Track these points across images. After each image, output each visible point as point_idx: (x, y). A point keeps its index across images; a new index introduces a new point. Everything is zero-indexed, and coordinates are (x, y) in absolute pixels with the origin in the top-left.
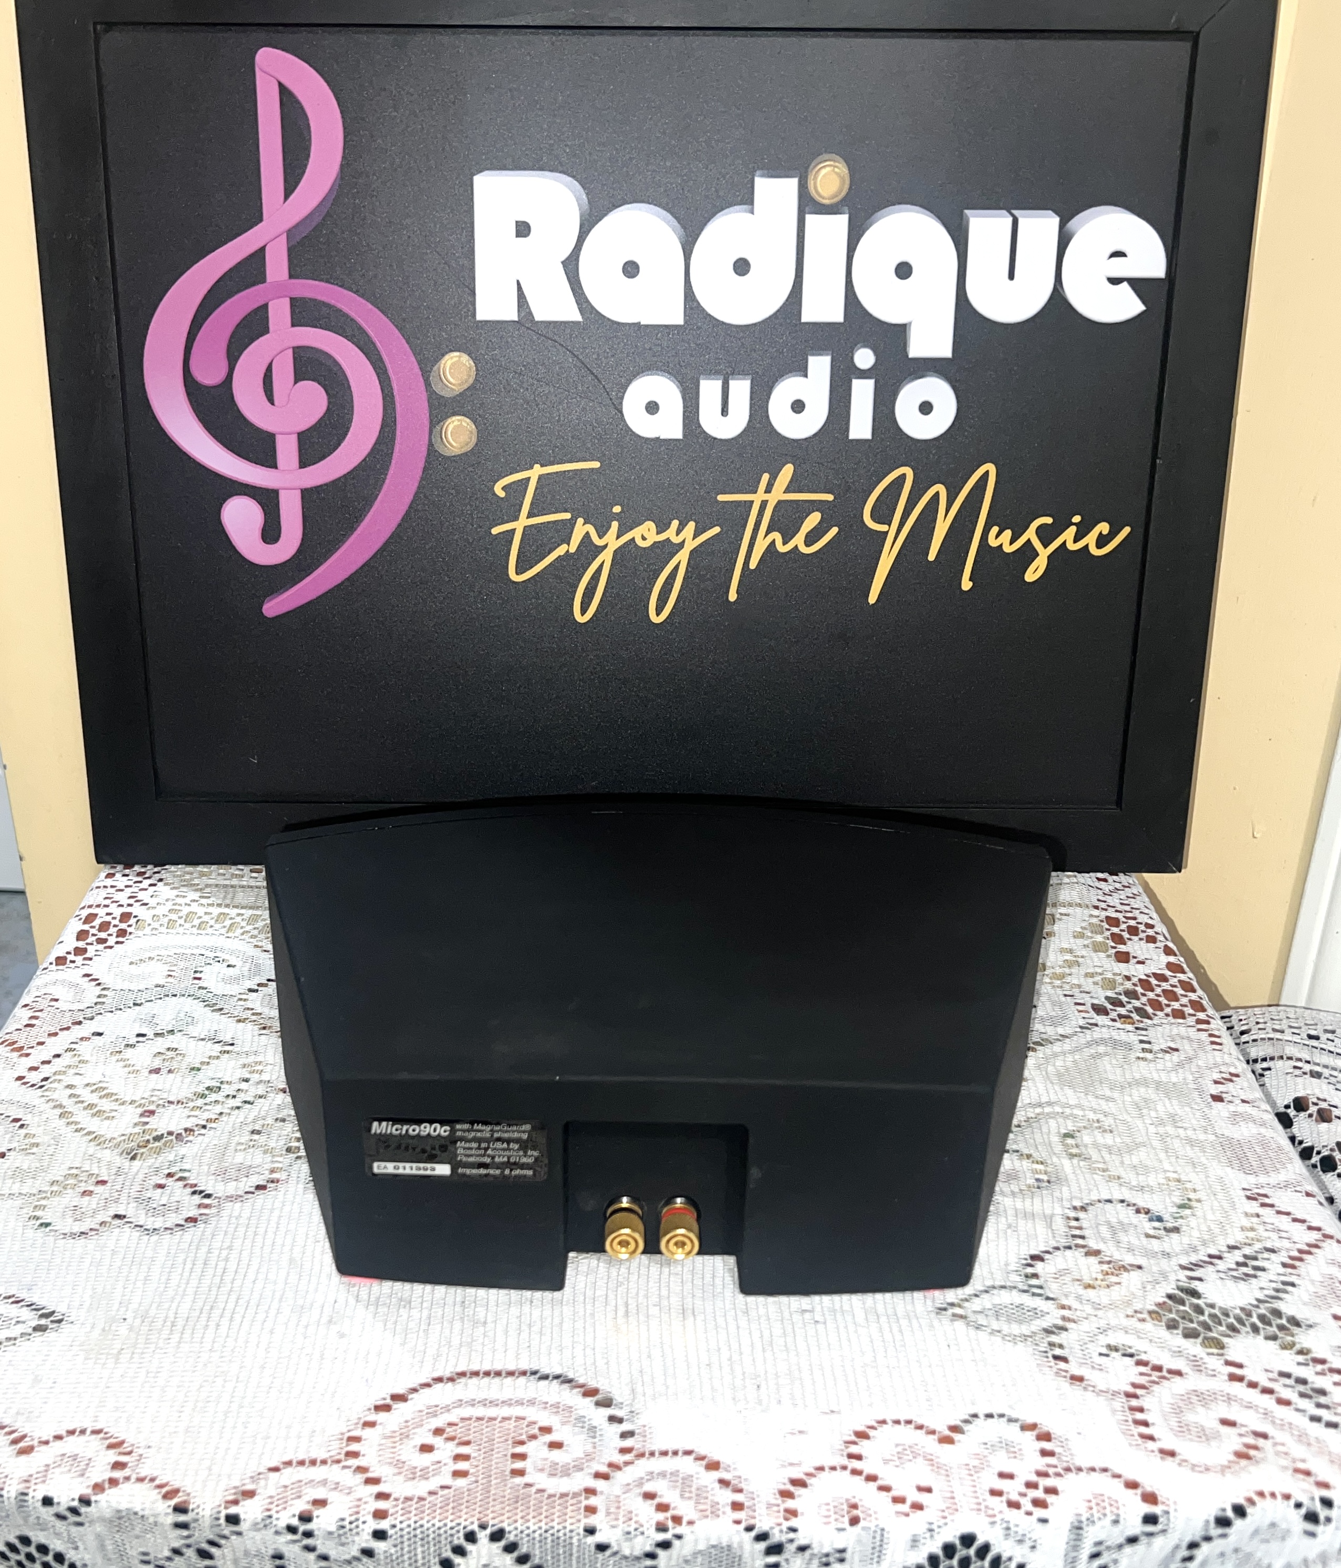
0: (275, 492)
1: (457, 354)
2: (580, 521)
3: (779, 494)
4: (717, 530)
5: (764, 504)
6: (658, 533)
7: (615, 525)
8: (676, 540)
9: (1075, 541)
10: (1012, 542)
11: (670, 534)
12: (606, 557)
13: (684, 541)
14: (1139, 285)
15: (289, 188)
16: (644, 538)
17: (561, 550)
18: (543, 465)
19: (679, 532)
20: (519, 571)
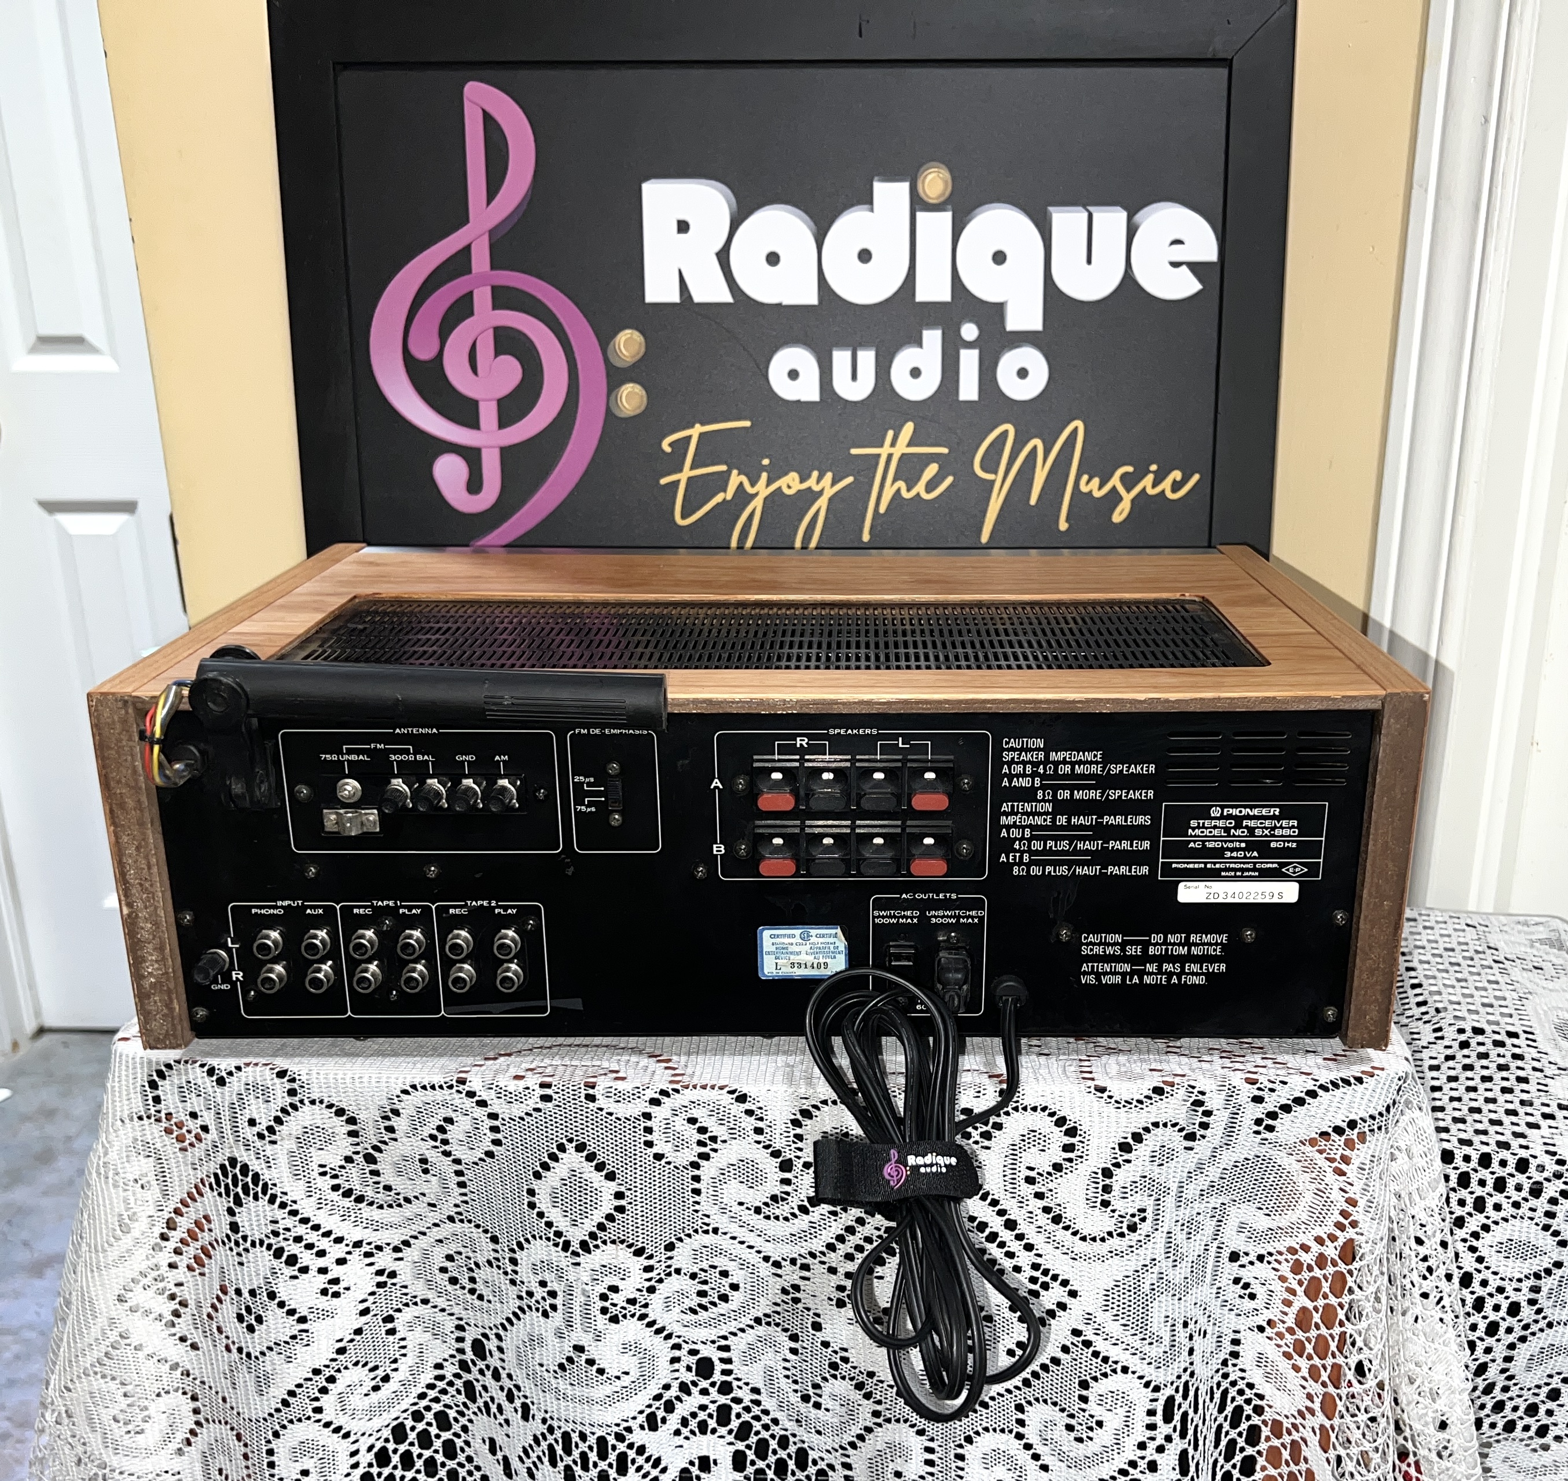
0: (479, 449)
1: (629, 331)
3: (901, 448)
4: (850, 479)
5: (890, 456)
6: (802, 481)
7: (764, 475)
8: (817, 488)
9: (1154, 486)
10: (1100, 488)
11: (811, 483)
12: (757, 503)
13: (823, 489)
14: (1196, 268)
16: (789, 487)
17: (719, 498)
18: (703, 424)
19: (818, 482)
20: (684, 516)
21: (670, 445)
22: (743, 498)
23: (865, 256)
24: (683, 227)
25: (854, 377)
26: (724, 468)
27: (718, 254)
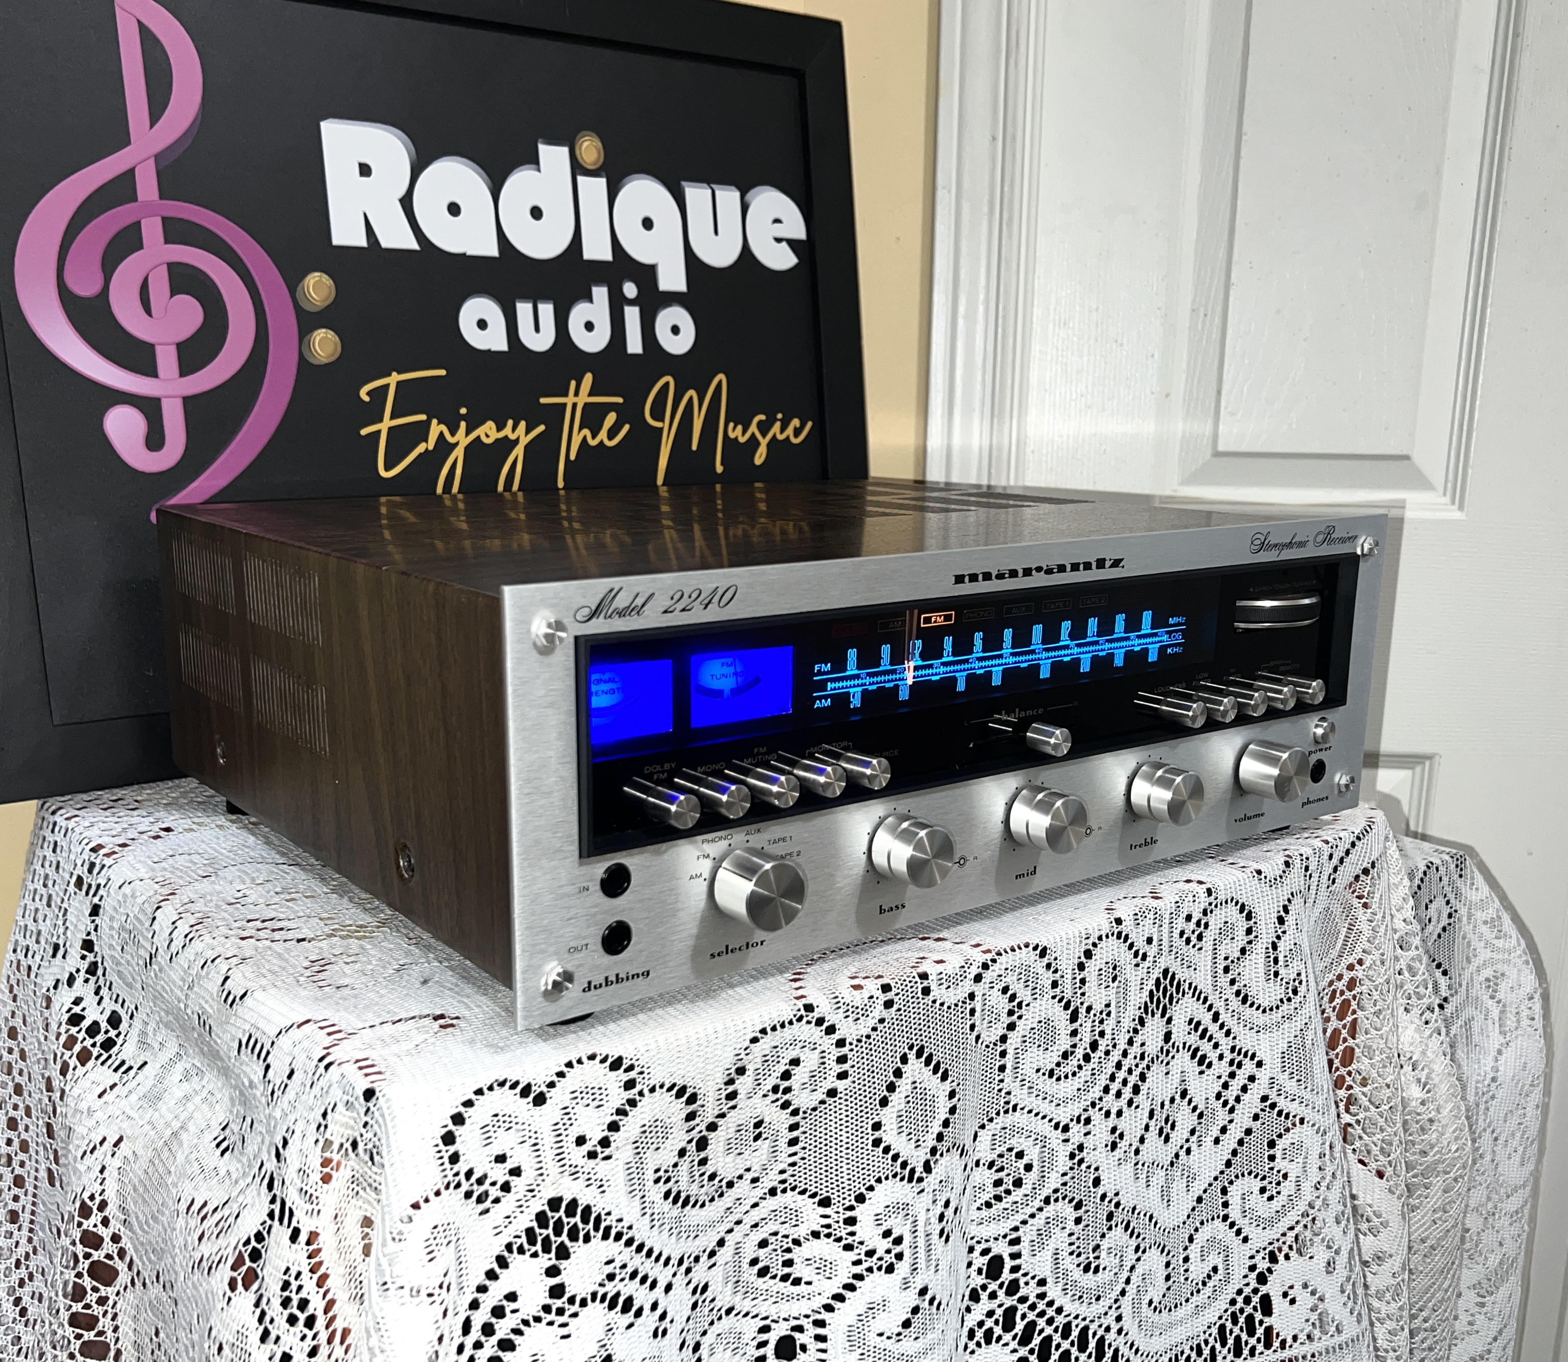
0: (158, 400)
1: (317, 274)
2: (435, 421)
3: (584, 398)
4: (542, 428)
5: (574, 405)
6: (498, 431)
7: (463, 424)
8: (512, 437)
9: (782, 431)
10: (744, 433)
11: (507, 431)
12: (458, 453)
13: (518, 439)
14: (793, 244)
15: (154, 117)
16: (487, 436)
17: (421, 448)
18: (399, 373)
19: (514, 430)
20: (387, 468)
21: (368, 394)
22: (444, 447)
23: (536, 213)
24: (365, 170)
25: (537, 329)
26: (423, 417)
27: (401, 201)
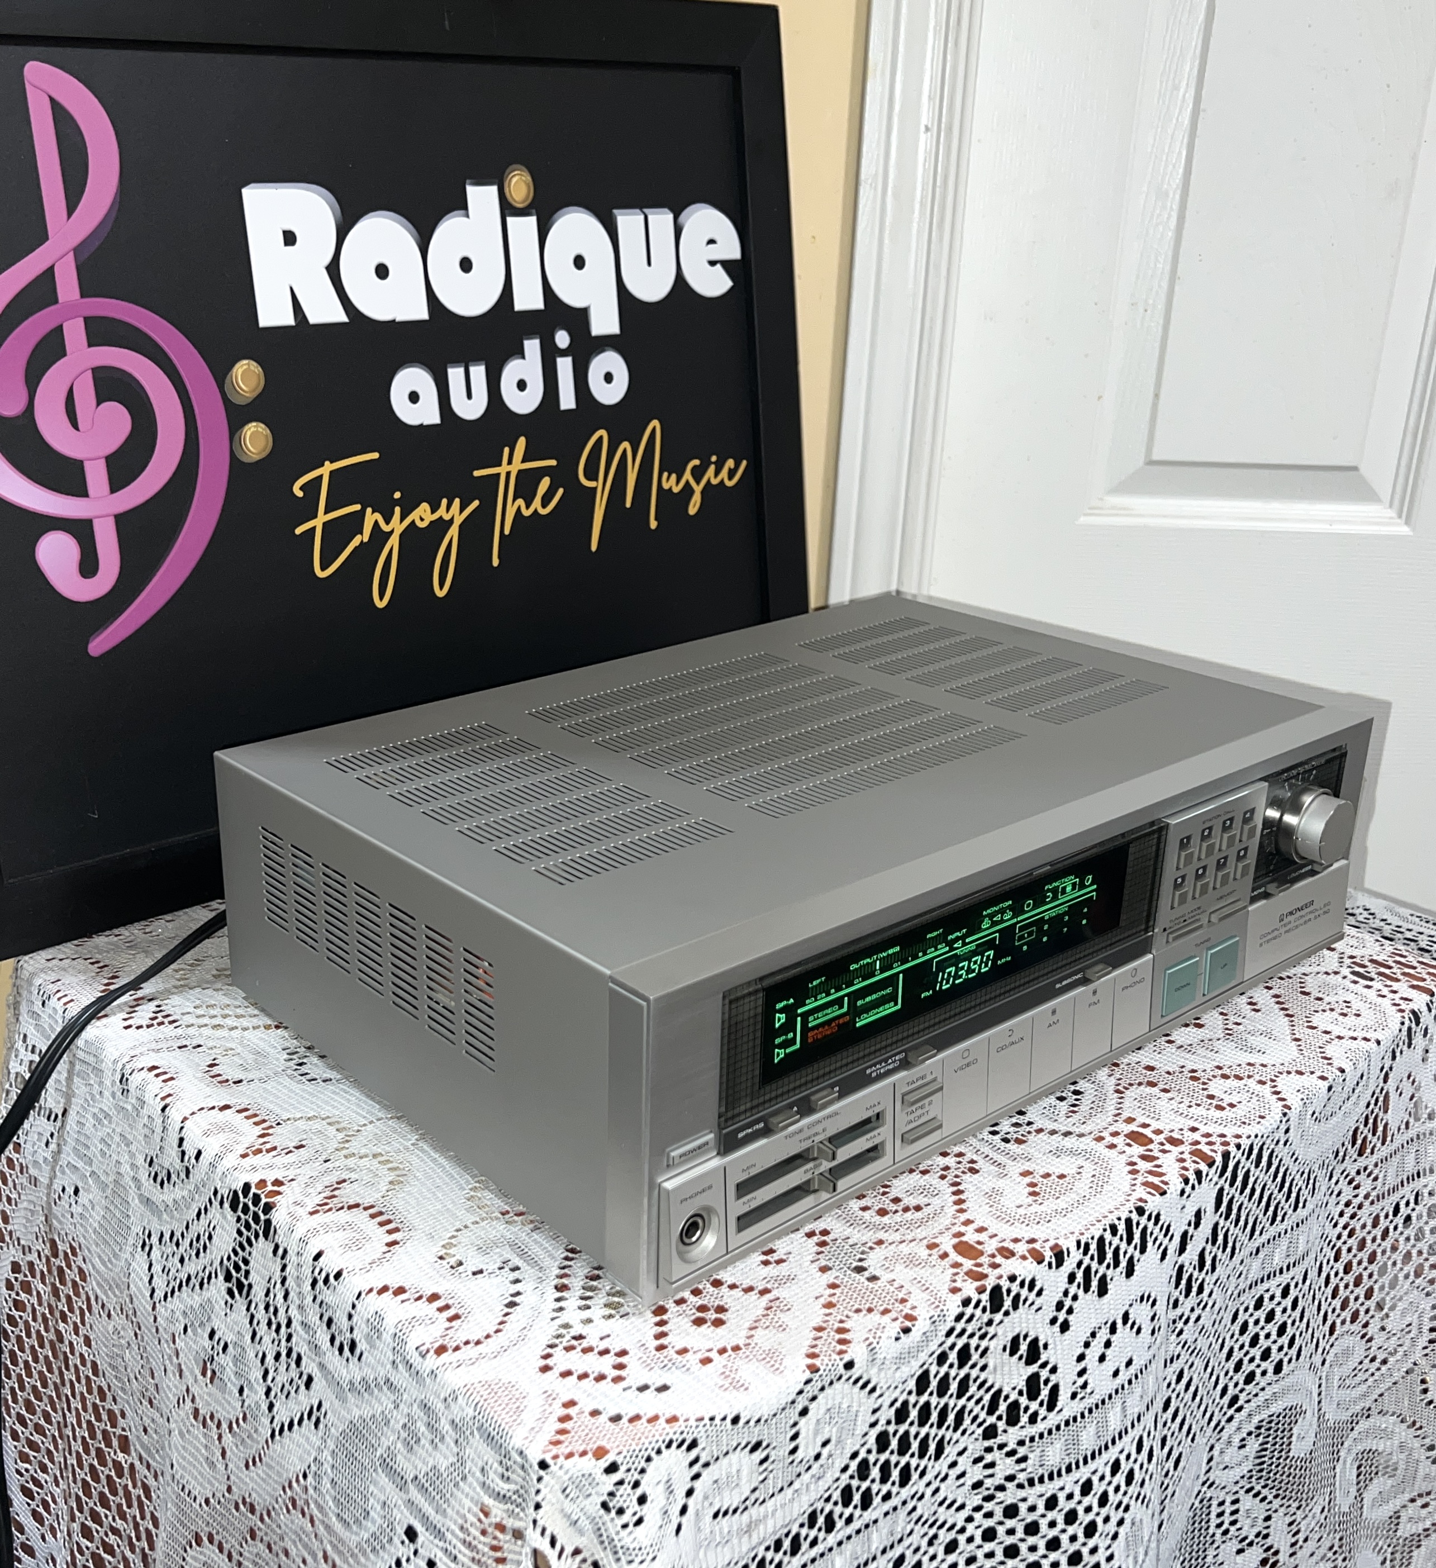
0: (90, 521)
1: (245, 362)
2: (369, 510)
3: (518, 465)
4: (476, 503)
5: (508, 474)
6: (433, 512)
7: (397, 510)
8: (447, 517)
9: (717, 474)
10: (678, 482)
11: (441, 512)
12: (394, 542)
13: (452, 519)
14: (728, 266)
15: (71, 209)
16: (422, 519)
17: (356, 541)
18: (332, 461)
19: (448, 510)
20: (323, 567)
21: (301, 489)
22: (379, 537)
23: (466, 265)
24: (290, 238)
25: (469, 396)
26: (358, 507)
27: (328, 268)
